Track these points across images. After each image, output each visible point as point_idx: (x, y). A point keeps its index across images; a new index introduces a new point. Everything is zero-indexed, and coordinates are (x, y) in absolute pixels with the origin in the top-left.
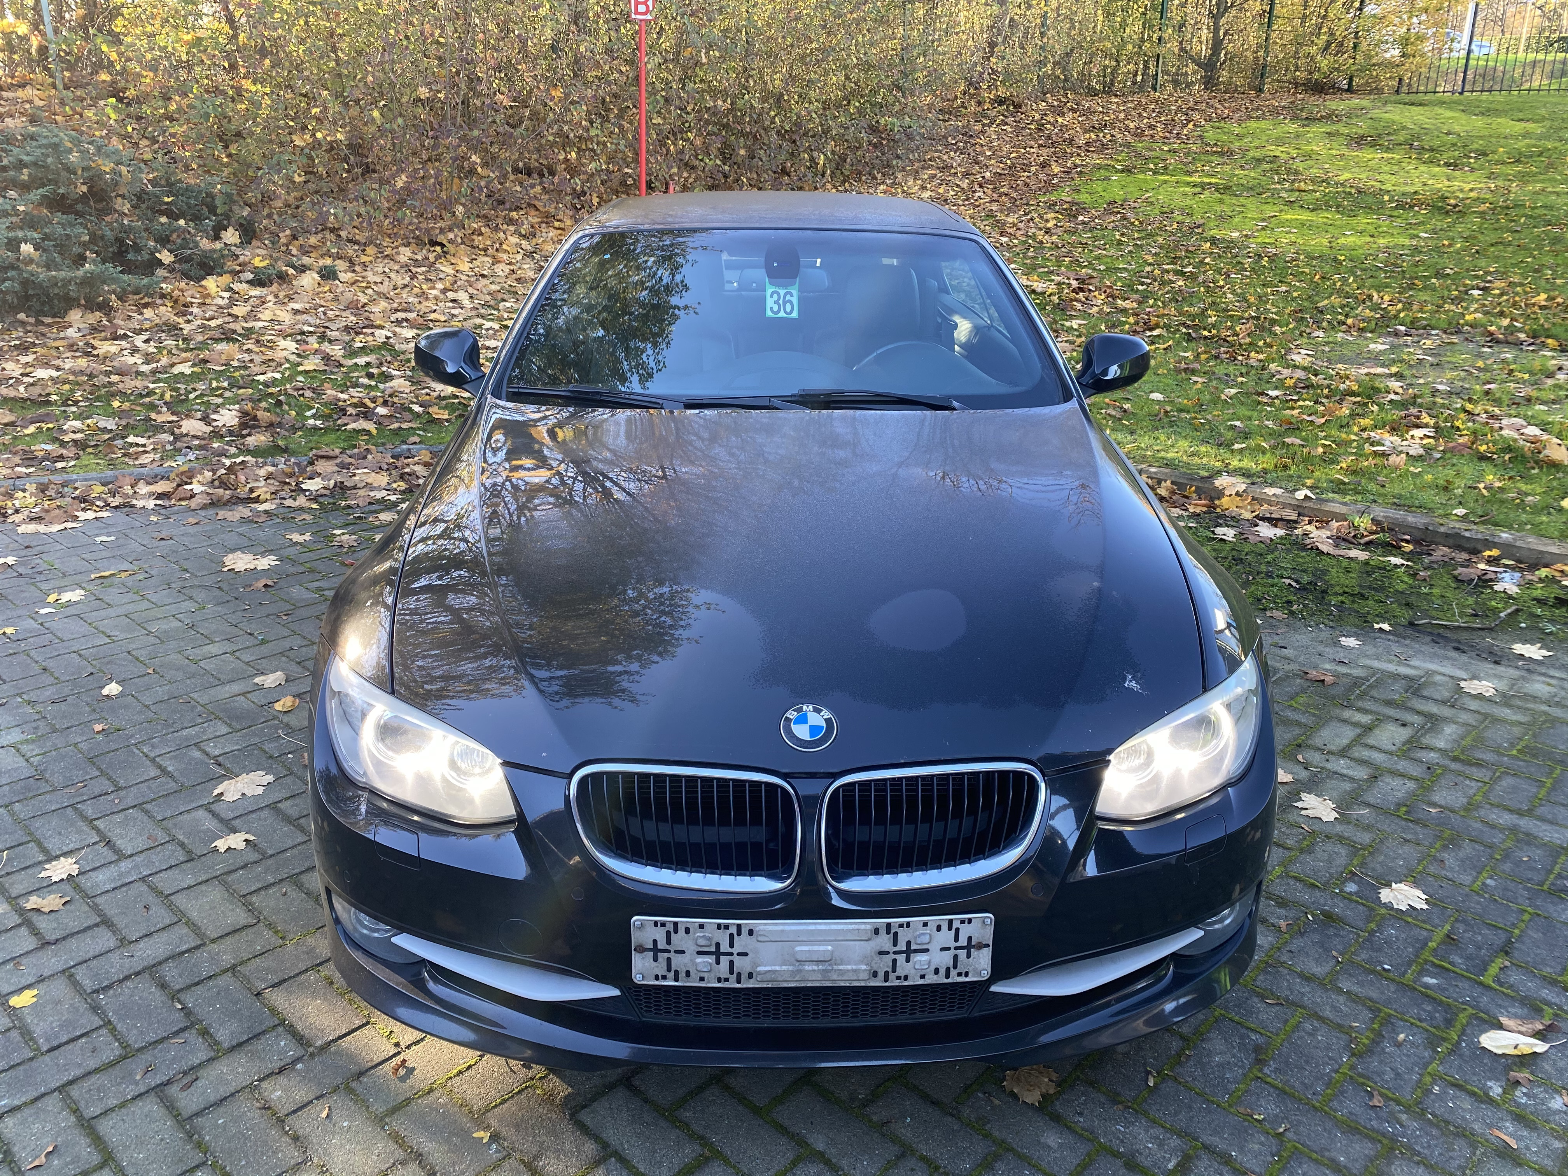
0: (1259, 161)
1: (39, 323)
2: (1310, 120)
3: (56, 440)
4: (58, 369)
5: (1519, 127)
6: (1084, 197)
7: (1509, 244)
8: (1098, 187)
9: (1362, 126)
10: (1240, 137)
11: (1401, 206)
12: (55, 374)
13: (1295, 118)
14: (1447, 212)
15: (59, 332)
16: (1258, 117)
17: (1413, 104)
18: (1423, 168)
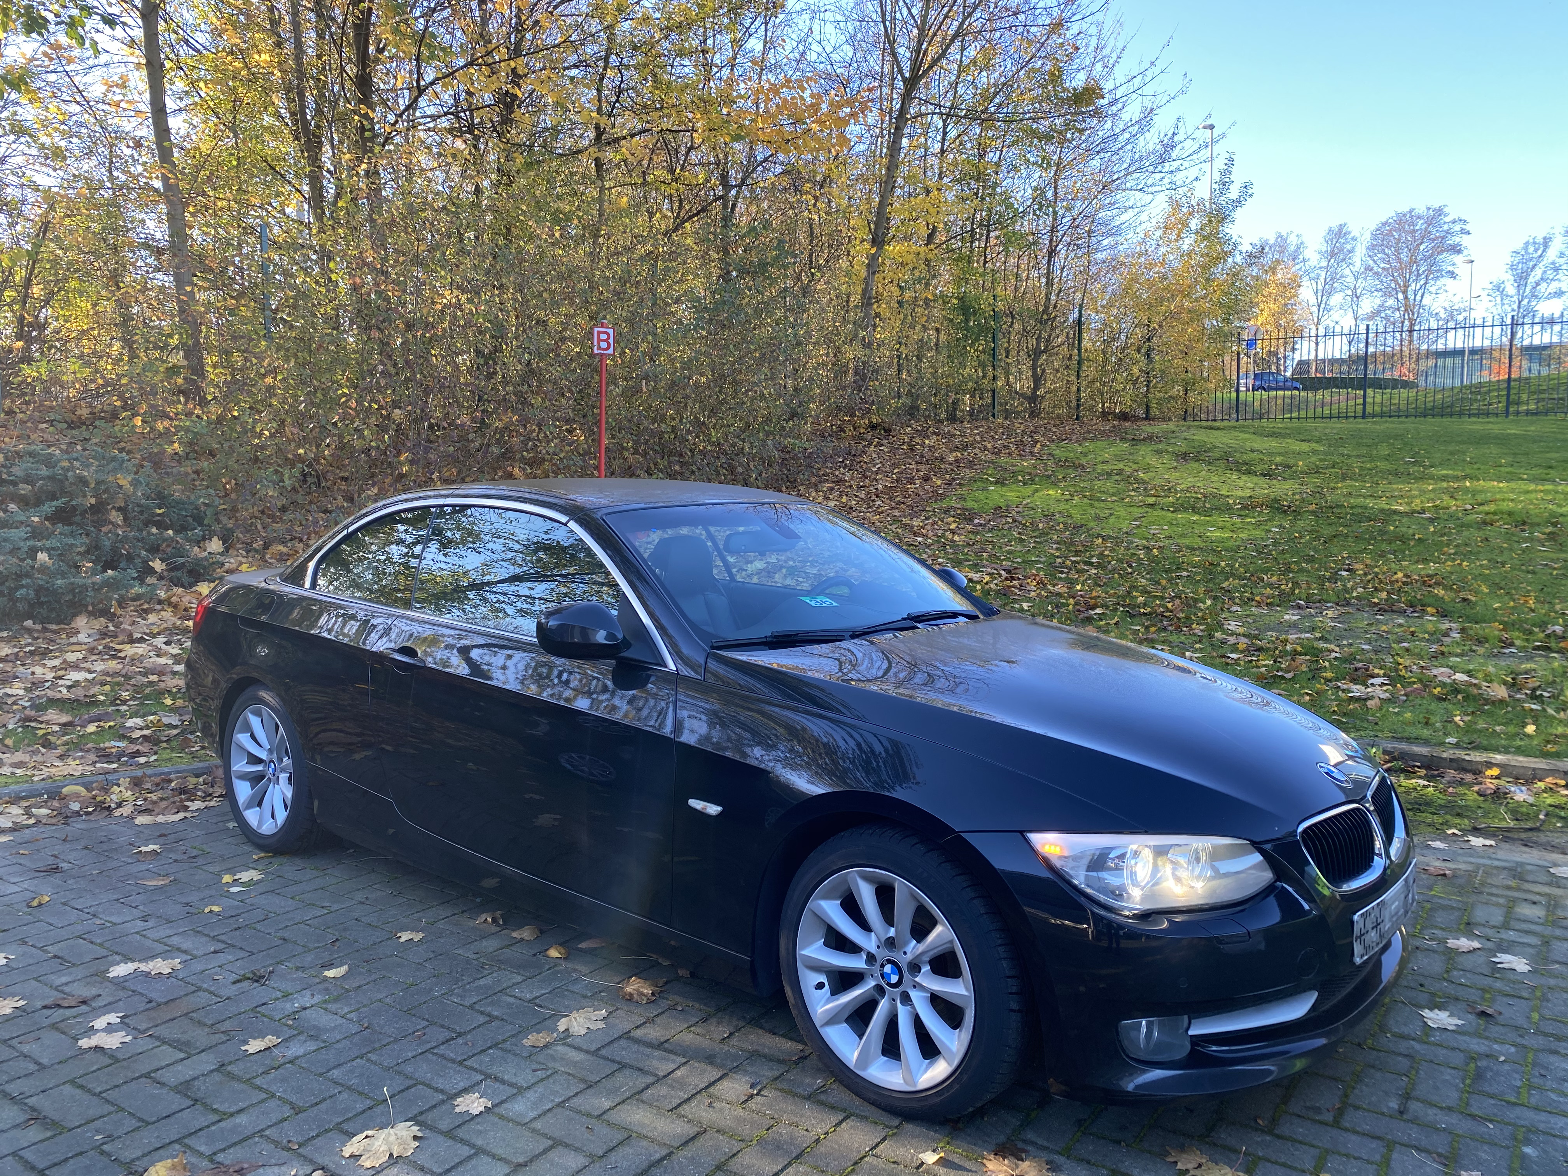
0: (1109, 474)
1: (45, 630)
2: (1135, 441)
3: (123, 737)
4: (90, 672)
5: (1305, 447)
6: (970, 504)
7: (1347, 536)
8: (980, 495)
9: (1182, 446)
10: (1085, 455)
11: (1245, 507)
12: (90, 676)
13: (1123, 440)
14: (1285, 511)
15: (68, 637)
16: (1092, 439)
17: (1211, 428)
18: (1244, 477)
